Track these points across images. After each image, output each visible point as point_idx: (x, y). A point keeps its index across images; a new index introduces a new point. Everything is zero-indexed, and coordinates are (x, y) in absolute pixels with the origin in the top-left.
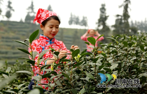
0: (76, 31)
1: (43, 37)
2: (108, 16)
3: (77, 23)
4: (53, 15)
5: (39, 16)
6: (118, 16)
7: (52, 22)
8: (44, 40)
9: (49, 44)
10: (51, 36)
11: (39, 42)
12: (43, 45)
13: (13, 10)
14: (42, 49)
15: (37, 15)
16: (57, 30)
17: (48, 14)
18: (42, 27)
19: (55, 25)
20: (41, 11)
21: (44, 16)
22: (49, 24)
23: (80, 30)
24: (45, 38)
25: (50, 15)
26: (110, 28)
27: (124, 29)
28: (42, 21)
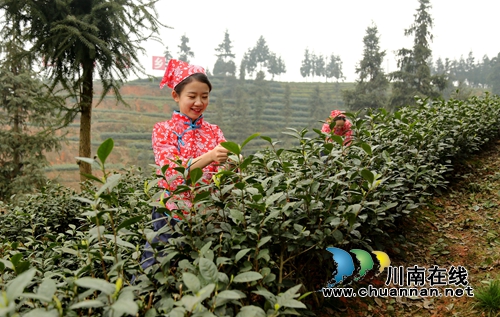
0: (317, 87)
1: (178, 116)
2: (383, 54)
3: (319, 71)
4: (196, 72)
5: (171, 74)
6: (404, 52)
7: (194, 87)
8: (181, 122)
9: (189, 129)
10: (192, 115)
11: (171, 125)
12: (178, 132)
13: (192, 54)
14: (178, 138)
15: (167, 72)
16: (205, 102)
17: (187, 71)
18: (175, 97)
19: (199, 92)
20: (174, 65)
21: (178, 74)
22: (188, 90)
23: (327, 84)
24: (183, 118)
25: (190, 73)
26: (388, 78)
27: (417, 80)
28: (175, 85)
